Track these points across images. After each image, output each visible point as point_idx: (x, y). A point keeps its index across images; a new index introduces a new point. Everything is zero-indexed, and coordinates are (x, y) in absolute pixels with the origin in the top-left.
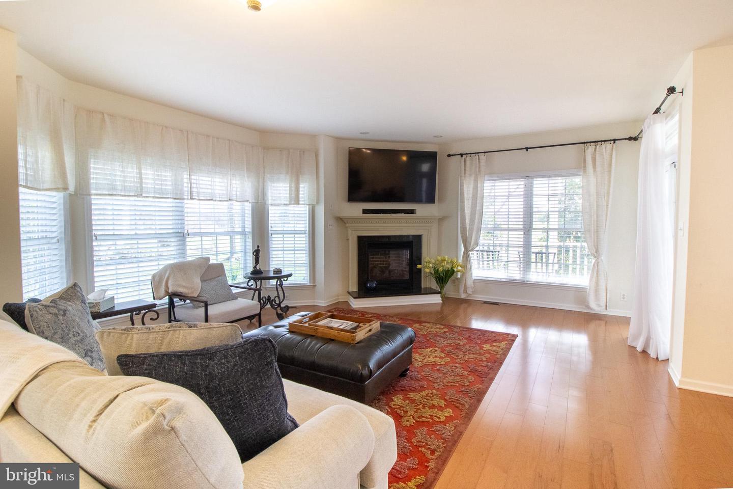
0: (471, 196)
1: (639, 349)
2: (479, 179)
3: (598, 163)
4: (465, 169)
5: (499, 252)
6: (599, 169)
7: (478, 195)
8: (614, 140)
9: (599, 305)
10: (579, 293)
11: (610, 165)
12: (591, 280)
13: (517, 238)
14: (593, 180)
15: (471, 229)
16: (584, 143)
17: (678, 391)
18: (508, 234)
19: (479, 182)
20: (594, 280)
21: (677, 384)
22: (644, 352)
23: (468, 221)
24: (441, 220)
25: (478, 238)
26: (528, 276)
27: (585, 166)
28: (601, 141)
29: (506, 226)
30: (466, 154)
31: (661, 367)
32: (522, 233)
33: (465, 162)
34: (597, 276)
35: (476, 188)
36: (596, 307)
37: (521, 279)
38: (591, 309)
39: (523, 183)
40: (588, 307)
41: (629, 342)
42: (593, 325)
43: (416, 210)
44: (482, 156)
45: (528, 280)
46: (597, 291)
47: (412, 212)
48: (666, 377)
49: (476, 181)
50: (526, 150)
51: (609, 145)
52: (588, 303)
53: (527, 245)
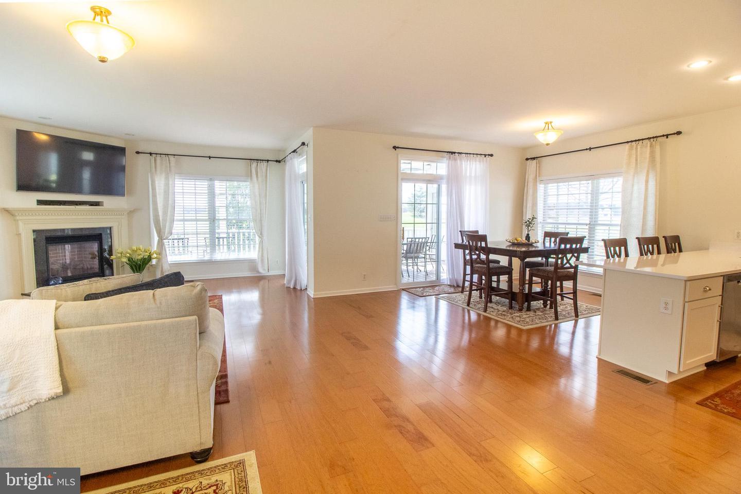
0: (163, 191)
1: (292, 287)
2: (170, 177)
3: (259, 174)
4: (156, 167)
5: (188, 239)
6: (260, 179)
7: (170, 191)
8: (268, 161)
9: (264, 270)
10: (252, 264)
11: (266, 176)
12: (258, 254)
13: (205, 227)
14: (257, 186)
15: (165, 220)
16: (250, 159)
17: (313, 300)
18: (197, 224)
19: (170, 180)
20: (260, 254)
21: (312, 296)
22: (294, 288)
23: (160, 213)
24: (131, 213)
25: (171, 228)
26: (214, 256)
27: (251, 176)
28: (261, 160)
29: (195, 218)
30: (156, 154)
31: (303, 292)
32: (208, 223)
33: (155, 160)
34: (262, 251)
35: (167, 185)
36: (263, 271)
37: (209, 259)
38: (260, 273)
39: (206, 183)
40: (258, 272)
41: (286, 285)
42: (262, 283)
43: (102, 202)
44: (172, 158)
45: (215, 259)
46: (262, 260)
47: (97, 204)
48: (306, 295)
49: (167, 178)
50: (208, 158)
51: (265, 163)
52: (258, 269)
53: (212, 232)
